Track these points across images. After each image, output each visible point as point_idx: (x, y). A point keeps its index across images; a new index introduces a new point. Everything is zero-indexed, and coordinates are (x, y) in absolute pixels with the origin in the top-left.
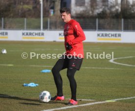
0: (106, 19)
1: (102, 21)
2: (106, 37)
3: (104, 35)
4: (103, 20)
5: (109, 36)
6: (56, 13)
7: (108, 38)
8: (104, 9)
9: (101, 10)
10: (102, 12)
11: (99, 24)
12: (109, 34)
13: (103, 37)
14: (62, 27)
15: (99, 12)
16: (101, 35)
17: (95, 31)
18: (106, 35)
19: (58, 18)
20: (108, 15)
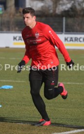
0: (76, 19)
1: (70, 20)
2: (76, 43)
3: (74, 39)
4: (72, 19)
5: (80, 41)
6: (8, 10)
7: (79, 43)
8: (73, 4)
9: (69, 6)
10: (71, 8)
11: (66, 25)
12: (80, 38)
13: (71, 42)
14: (17, 28)
15: (67, 9)
16: (69, 39)
17: (62, 34)
18: (76, 39)
19: (12, 16)
20: (79, 13)
